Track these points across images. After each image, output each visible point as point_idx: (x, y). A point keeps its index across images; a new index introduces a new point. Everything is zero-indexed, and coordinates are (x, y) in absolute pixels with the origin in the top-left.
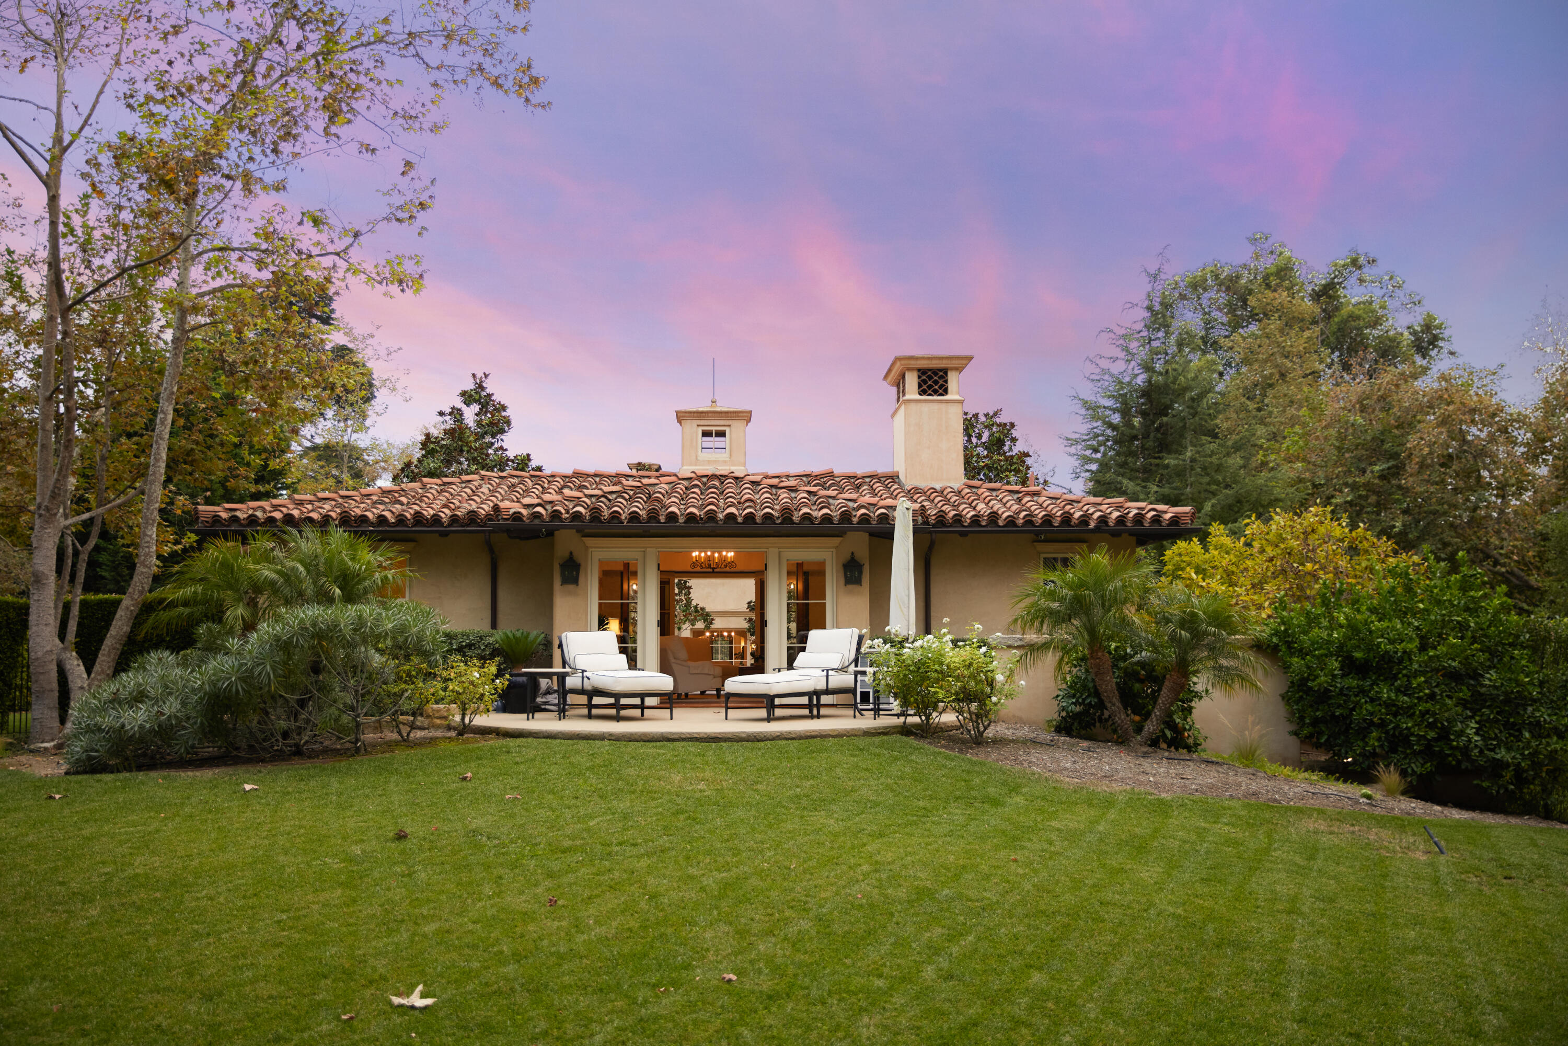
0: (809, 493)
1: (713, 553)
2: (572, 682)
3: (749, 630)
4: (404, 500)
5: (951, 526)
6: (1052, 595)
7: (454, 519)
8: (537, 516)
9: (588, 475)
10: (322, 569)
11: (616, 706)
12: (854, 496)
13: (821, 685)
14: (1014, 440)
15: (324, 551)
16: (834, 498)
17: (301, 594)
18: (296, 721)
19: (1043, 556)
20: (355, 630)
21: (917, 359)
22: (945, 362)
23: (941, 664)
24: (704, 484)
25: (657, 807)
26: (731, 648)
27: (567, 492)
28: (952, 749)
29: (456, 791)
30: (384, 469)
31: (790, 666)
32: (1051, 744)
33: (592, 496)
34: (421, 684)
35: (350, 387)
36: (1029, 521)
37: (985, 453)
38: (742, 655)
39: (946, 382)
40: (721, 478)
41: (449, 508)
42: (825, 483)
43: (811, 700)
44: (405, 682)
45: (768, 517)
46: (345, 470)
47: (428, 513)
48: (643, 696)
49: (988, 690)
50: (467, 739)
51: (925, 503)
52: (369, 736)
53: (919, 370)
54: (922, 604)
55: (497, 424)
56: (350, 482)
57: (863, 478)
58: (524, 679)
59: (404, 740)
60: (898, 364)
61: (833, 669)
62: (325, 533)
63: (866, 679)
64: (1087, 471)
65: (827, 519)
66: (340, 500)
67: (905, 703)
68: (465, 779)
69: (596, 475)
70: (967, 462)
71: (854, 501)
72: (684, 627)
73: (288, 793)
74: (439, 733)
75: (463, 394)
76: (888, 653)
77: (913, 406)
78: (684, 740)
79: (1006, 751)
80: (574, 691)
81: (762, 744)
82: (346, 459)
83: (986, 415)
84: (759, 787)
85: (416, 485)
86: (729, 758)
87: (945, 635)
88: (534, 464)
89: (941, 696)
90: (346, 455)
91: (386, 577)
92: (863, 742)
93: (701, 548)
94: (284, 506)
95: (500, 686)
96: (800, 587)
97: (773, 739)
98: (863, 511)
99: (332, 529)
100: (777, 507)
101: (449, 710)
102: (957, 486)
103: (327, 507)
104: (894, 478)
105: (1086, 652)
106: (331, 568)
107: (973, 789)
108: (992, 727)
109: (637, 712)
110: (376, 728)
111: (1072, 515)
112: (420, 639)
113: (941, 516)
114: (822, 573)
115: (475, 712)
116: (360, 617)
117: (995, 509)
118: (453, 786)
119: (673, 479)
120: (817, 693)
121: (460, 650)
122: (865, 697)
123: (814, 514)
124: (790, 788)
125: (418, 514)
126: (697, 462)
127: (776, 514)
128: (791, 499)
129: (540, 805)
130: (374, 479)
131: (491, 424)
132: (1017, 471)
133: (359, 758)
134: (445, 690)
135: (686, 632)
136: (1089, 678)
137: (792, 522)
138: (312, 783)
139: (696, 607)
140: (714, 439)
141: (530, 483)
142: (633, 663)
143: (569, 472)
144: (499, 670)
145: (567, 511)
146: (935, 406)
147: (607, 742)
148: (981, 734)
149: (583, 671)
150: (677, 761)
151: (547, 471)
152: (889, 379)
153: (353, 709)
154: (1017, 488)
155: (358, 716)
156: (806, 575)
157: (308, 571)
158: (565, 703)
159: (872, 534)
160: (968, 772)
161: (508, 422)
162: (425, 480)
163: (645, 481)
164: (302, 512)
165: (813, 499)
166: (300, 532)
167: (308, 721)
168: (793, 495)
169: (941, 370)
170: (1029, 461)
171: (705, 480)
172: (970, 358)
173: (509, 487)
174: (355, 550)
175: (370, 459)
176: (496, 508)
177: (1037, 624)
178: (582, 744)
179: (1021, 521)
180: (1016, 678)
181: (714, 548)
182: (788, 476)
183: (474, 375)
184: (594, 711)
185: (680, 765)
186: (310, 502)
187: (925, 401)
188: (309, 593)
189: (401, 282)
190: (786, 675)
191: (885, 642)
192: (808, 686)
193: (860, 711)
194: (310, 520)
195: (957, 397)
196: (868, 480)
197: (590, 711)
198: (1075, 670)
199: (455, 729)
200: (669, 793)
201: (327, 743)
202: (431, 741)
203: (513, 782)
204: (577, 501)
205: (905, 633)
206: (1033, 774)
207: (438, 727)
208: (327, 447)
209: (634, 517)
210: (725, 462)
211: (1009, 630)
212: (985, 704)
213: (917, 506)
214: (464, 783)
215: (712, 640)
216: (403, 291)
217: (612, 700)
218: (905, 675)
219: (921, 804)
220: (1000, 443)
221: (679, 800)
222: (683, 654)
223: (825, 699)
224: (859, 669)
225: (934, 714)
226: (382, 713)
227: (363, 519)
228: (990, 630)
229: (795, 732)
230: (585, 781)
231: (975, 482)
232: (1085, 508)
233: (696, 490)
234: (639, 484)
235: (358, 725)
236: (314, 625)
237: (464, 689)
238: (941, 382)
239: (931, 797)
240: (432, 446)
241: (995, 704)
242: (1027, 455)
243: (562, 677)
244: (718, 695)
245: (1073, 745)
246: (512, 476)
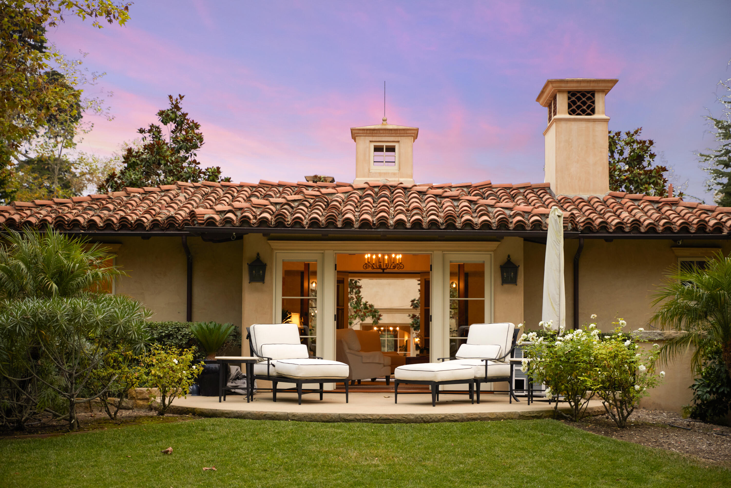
0: (470, 202)
1: (383, 255)
2: (259, 368)
3: (412, 325)
4: (111, 206)
5: (598, 232)
6: (690, 295)
7: (155, 224)
8: (228, 221)
9: (273, 186)
10: (41, 267)
11: (298, 390)
12: (510, 205)
13: (481, 374)
14: (652, 156)
15: (42, 251)
16: (492, 206)
17: (22, 289)
18: (18, 400)
19: (680, 260)
20: (70, 320)
21: (567, 82)
22: (592, 84)
23: (589, 355)
24: (376, 194)
25: (336, 480)
26: (396, 341)
27: (254, 199)
28: (599, 432)
29: (159, 463)
30: (89, 180)
31: (453, 356)
32: (688, 429)
33: (276, 204)
34: (127, 369)
35: (63, 106)
36: (668, 228)
37: (627, 167)
38: (405, 348)
39: (593, 102)
40: (392, 188)
41: (150, 213)
42: (484, 193)
43: (471, 387)
44: (113, 367)
45: (433, 223)
46: (56, 181)
47: (132, 218)
48: (321, 381)
49: (631, 379)
50: (167, 418)
51: (575, 212)
52: (81, 415)
53: (569, 92)
54: (571, 302)
55: (190, 141)
56: (61, 192)
57: (518, 188)
58: (217, 366)
59: (112, 419)
60: (550, 86)
61: (491, 360)
62: (43, 235)
63: (521, 368)
64: (719, 184)
65: (486, 225)
66: (55, 207)
67: (556, 390)
68: (166, 452)
69: (280, 185)
70: (611, 176)
71: (511, 209)
72: (355, 322)
73: (13, 463)
74: (142, 413)
75: (161, 113)
76: (541, 345)
77: (563, 125)
78: (359, 420)
79: (647, 434)
80: (261, 377)
81: (429, 425)
82: (57, 172)
83: (628, 134)
84: (427, 463)
85: (121, 193)
86: (399, 437)
87: (592, 329)
88: (223, 176)
89: (589, 384)
90: (57, 168)
91: (97, 274)
92: (519, 424)
93: (373, 251)
94: (6, 212)
95: (196, 371)
96: (462, 285)
97: (438, 421)
98: (519, 218)
99: (49, 232)
100: (442, 215)
101: (150, 392)
102: (602, 196)
103: (44, 212)
104: (546, 189)
105: (720, 345)
106: (48, 266)
107: (619, 467)
108: (634, 413)
109: (317, 396)
110: (86, 408)
111: (707, 222)
112: (127, 329)
113: (589, 223)
114: (481, 274)
115: (174, 395)
116: (74, 309)
117: (637, 217)
118: (157, 459)
119: (349, 189)
120: (477, 381)
121: (160, 340)
122: (519, 385)
123: (475, 220)
124: (455, 464)
125: (123, 219)
126: (369, 174)
127: (440, 220)
128: (454, 207)
129: (234, 476)
130: (80, 190)
131: (186, 140)
132: (656, 184)
133: (73, 434)
134: (147, 374)
135: (356, 325)
136: (723, 369)
137: (455, 228)
138: (33, 455)
139: (365, 304)
140: (384, 153)
141: (221, 193)
142: (312, 353)
143: (256, 182)
144: (195, 357)
145: (255, 218)
146: (583, 125)
147: (290, 422)
148: (625, 418)
149: (269, 359)
150: (353, 440)
151: (235, 181)
152: (542, 100)
153: (66, 389)
154: (657, 198)
155: (72, 396)
156: (467, 275)
157: (29, 268)
158: (253, 388)
159: (527, 239)
160: (614, 452)
161: (201, 139)
162: (129, 189)
163: (324, 191)
164: (22, 217)
165: (474, 207)
166: (22, 234)
167: (28, 400)
168: (456, 204)
169: (588, 92)
170: (665, 175)
171: (376, 190)
172: (615, 82)
173: (203, 196)
174: (70, 250)
175: (78, 172)
176: (192, 214)
177: (676, 319)
178: (268, 423)
179: (661, 228)
180: (656, 368)
181: (384, 251)
182: (450, 187)
183: (171, 97)
184: (279, 395)
185: (356, 442)
186: (29, 208)
187: (575, 120)
188: (29, 287)
189: (108, 13)
190: (450, 364)
191: (539, 336)
192: (469, 374)
193: (515, 397)
194: (30, 223)
195: (604, 117)
196: (522, 191)
197: (275, 395)
198: (709, 362)
199: (156, 409)
200: (347, 467)
201: (44, 420)
202: (135, 420)
203: (209, 456)
204: (264, 209)
205: (556, 328)
206: (672, 454)
207: (141, 407)
208: (40, 160)
209: (314, 222)
210: (394, 174)
211: (649, 326)
212: (629, 392)
213: (567, 214)
214: (166, 457)
215: (379, 334)
216: (110, 21)
217: (294, 385)
218: (556, 365)
219: (572, 479)
220: (640, 158)
221: (356, 474)
222: (357, 345)
223: (484, 386)
224: (514, 359)
225: (582, 401)
226: (91, 395)
227: (76, 223)
228: (632, 325)
229: (458, 415)
230: (272, 456)
231: (617, 193)
232: (719, 217)
233: (369, 199)
234: (318, 193)
235: (72, 404)
236: (34, 316)
237: (165, 374)
238: (589, 103)
239: (581, 474)
240: (133, 159)
241: (638, 392)
242: (664, 169)
243: (250, 364)
244: (388, 382)
245: (708, 430)
246: (206, 186)
